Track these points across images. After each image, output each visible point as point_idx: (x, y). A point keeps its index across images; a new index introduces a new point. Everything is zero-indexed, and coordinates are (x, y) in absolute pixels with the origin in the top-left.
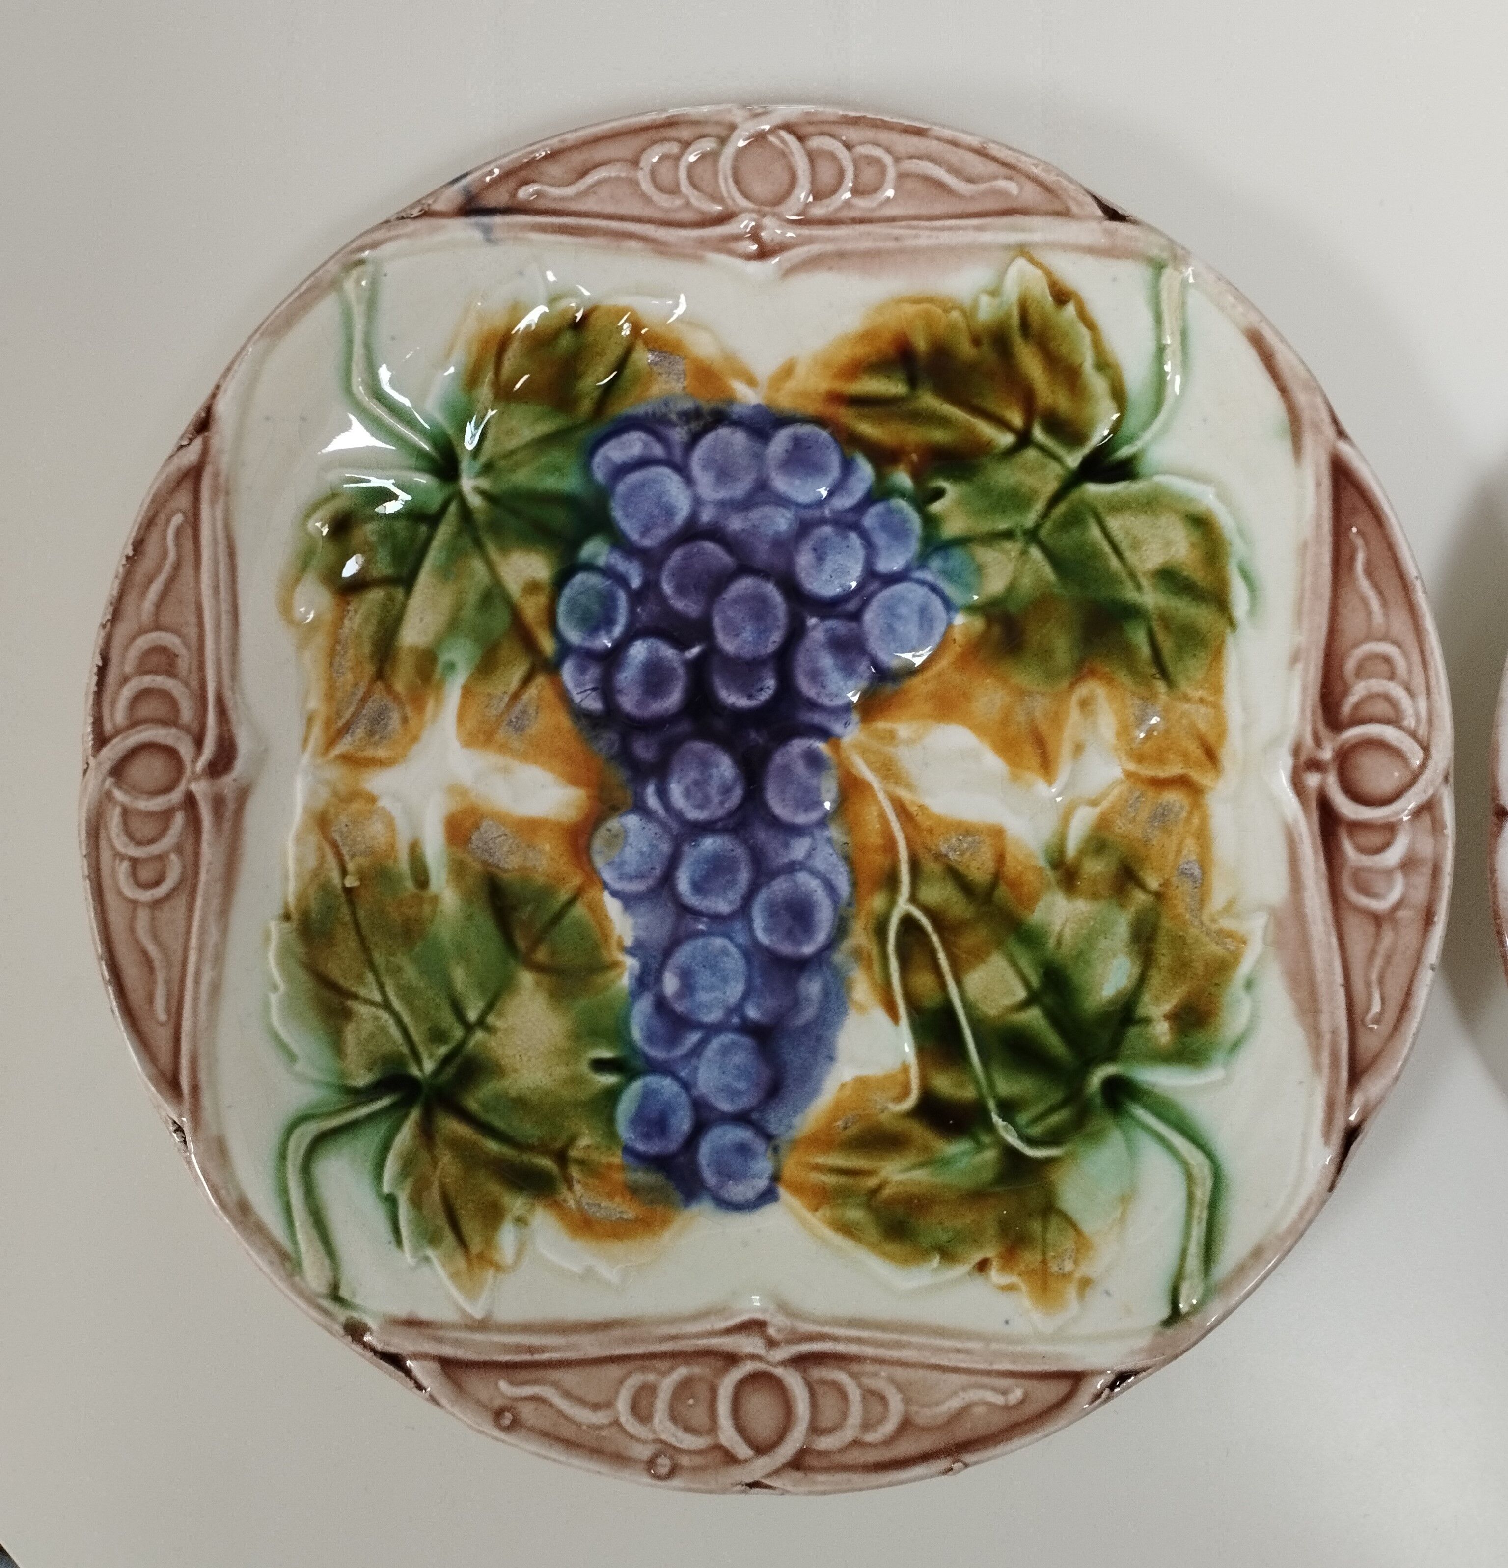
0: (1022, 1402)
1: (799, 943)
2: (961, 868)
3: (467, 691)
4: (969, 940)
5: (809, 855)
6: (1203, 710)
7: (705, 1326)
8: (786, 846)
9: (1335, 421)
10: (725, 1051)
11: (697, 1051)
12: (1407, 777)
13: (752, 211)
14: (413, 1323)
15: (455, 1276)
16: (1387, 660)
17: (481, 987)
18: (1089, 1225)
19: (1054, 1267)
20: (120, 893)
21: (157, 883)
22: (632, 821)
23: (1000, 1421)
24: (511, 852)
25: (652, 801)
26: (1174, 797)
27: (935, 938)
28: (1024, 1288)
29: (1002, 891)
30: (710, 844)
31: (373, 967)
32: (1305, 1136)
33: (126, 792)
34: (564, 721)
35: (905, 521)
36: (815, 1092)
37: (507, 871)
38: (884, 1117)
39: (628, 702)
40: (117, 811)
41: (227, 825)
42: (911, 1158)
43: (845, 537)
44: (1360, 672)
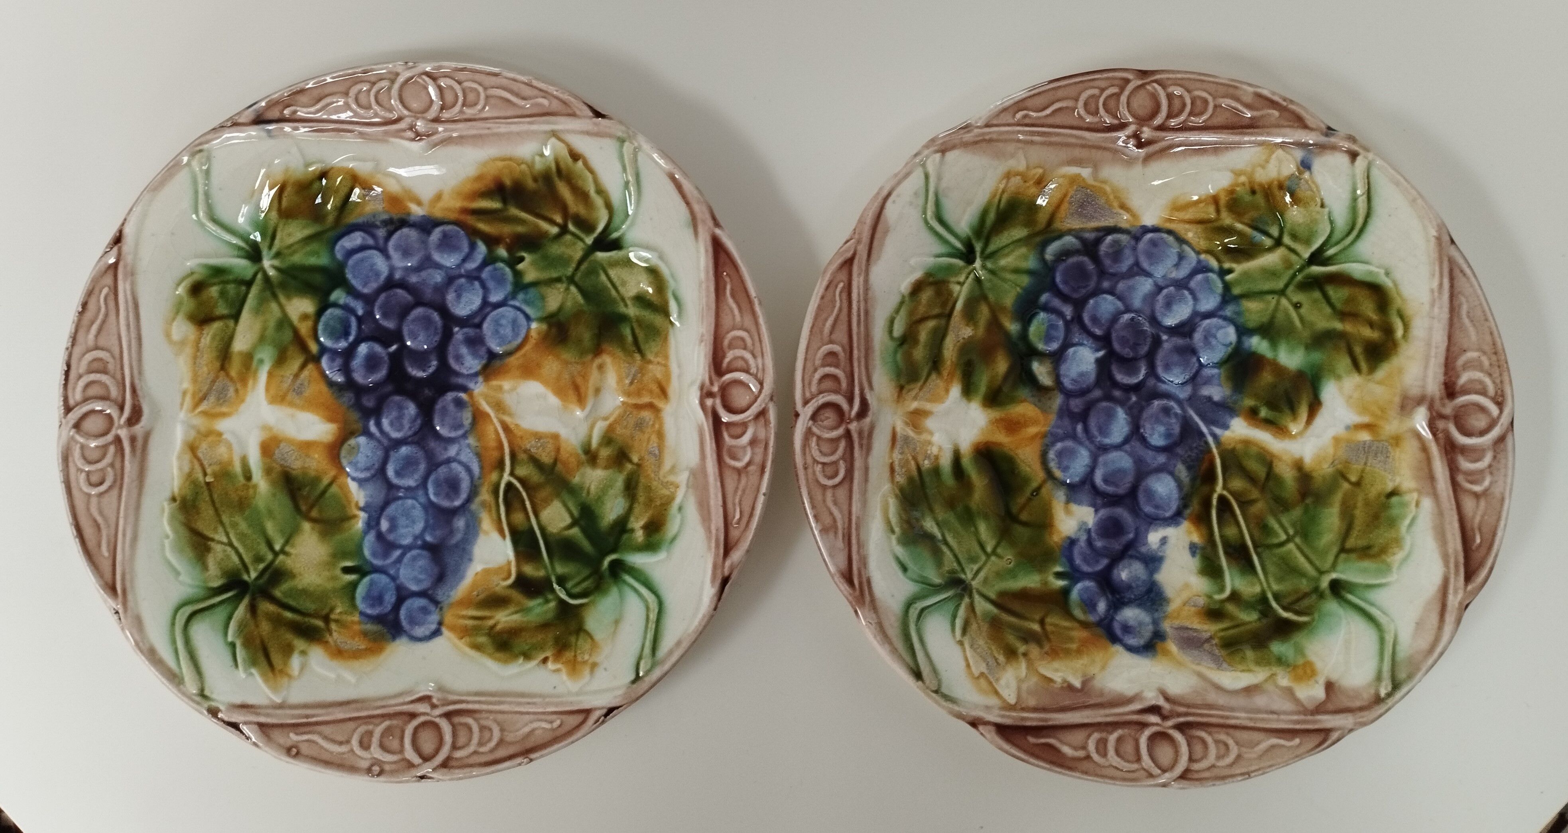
0: (560, 726)
1: (453, 501)
2: (537, 456)
3: (270, 374)
4: (543, 494)
5: (458, 454)
6: (659, 368)
7: (400, 700)
8: (446, 449)
9: (714, 218)
10: (414, 559)
11: (399, 560)
12: (753, 398)
13: (411, 116)
14: (244, 707)
15: (266, 681)
16: (742, 339)
17: (282, 532)
18: (598, 636)
19: (579, 659)
20: (81, 490)
21: (101, 483)
22: (362, 440)
23: (549, 736)
24: (296, 459)
25: (373, 428)
26: (646, 414)
27: (524, 494)
28: (564, 670)
29: (559, 467)
30: (404, 450)
31: (222, 523)
32: (703, 583)
33: (82, 436)
34: (324, 388)
35: (503, 274)
36: (462, 578)
37: (294, 470)
38: (498, 589)
39: (359, 377)
40: (78, 446)
41: (139, 452)
42: (512, 609)
43: (472, 284)
44: (731, 346)
